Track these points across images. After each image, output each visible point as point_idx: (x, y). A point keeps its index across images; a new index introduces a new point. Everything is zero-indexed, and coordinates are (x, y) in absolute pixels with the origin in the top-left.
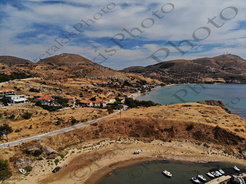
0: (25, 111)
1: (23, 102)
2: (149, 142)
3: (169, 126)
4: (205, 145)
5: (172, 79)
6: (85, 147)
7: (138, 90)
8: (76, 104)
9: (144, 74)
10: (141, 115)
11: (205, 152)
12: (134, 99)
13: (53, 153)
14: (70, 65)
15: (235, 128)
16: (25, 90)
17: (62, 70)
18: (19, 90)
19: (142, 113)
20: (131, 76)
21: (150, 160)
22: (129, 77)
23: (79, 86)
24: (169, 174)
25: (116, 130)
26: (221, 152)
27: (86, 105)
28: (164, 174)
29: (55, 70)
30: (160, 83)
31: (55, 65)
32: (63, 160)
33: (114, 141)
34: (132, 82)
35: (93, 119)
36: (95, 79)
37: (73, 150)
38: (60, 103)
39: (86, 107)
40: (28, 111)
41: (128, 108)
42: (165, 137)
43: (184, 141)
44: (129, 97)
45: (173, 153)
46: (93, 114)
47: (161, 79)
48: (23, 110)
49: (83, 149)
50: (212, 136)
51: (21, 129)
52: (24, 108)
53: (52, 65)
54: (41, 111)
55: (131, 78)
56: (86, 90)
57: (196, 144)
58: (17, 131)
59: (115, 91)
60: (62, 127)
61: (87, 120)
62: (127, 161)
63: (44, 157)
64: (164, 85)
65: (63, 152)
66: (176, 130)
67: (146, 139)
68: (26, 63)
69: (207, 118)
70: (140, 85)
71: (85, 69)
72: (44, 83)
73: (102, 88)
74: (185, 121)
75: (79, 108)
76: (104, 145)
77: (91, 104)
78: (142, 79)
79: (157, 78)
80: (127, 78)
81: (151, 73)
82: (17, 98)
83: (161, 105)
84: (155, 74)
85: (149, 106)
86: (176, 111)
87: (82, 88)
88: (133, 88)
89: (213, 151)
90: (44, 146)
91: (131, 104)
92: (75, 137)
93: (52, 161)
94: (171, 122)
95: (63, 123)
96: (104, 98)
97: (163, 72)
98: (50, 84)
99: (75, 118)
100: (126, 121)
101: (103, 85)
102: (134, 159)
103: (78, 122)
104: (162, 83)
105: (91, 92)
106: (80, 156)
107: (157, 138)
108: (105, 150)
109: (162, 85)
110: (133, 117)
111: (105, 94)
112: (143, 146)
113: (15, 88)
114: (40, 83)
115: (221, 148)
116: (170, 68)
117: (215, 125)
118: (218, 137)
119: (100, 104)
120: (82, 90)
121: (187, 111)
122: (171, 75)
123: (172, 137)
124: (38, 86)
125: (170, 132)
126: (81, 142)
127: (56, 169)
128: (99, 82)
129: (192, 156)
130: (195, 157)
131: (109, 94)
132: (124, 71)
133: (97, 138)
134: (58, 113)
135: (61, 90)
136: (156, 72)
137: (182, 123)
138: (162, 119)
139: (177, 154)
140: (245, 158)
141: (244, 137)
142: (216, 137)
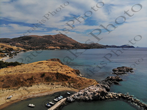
4: (52, 84)
5: (30, 47)
9: (11, 43)
11: (52, 88)
12: (4, 61)
15: (66, 72)
20: (1, 45)
26: (60, 86)
30: (23, 49)
34: (2, 49)
43: (40, 84)
47: (24, 47)
50: (55, 78)
57: (47, 84)
64: (26, 51)
67: (15, 88)
69: (52, 69)
81: (16, 43)
83: (24, 64)
84: (19, 44)
89: (56, 86)
91: (2, 65)
97: (24, 42)
104: (24, 49)
107: (23, 86)
109: (24, 51)
110: (5, 74)
115: (60, 84)
116: (29, 40)
117: (56, 72)
118: (58, 78)
121: (41, 66)
122: (30, 45)
125: (31, 80)
129: (45, 92)
130: (46, 92)
137: (38, 73)
138: (26, 73)
139: (36, 93)
140: (72, 87)
141: (71, 76)
142: (57, 78)
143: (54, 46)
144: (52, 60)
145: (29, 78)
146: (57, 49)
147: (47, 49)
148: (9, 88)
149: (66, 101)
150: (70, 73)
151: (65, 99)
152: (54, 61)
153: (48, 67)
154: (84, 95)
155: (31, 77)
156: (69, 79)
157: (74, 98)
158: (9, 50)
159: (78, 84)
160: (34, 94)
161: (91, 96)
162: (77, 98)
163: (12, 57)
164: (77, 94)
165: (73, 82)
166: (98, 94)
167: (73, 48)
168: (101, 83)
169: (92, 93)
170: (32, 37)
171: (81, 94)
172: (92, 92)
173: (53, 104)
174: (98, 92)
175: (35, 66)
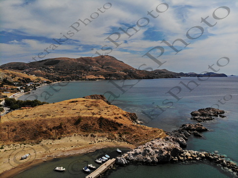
4: (92, 136)
5: (58, 76)
7: (21, 88)
9: (27, 70)
10: (26, 116)
11: (93, 142)
12: (16, 99)
15: (115, 116)
19: (27, 114)
20: (12, 74)
21: (40, 162)
22: (8, 74)
24: (62, 169)
26: (105, 139)
30: (45, 80)
34: (13, 80)
41: (9, 110)
42: (54, 135)
43: (73, 135)
44: (10, 97)
47: (47, 76)
50: (97, 126)
55: (11, 75)
57: (84, 136)
62: (14, 169)
64: (50, 83)
66: (65, 127)
69: (92, 111)
70: (22, 83)
74: (73, 116)
78: (25, 76)
79: (42, 76)
80: (6, 76)
81: (35, 70)
83: (48, 103)
84: (40, 71)
85: (35, 106)
88: (14, 87)
89: (99, 139)
94: (60, 119)
97: (48, 69)
100: (8, 126)
102: (22, 165)
104: (48, 80)
107: (46, 138)
109: (47, 82)
110: (17, 120)
115: (105, 135)
116: (55, 65)
117: (99, 116)
118: (102, 126)
121: (75, 107)
122: (56, 73)
123: (61, 134)
129: (81, 148)
130: (84, 148)
132: (2, 68)
136: (41, 69)
137: (70, 118)
138: (50, 117)
139: (67, 149)
140: (124, 141)
141: (122, 123)
142: (100, 127)
143: (95, 75)
144: (92, 97)
145: (56, 126)
146: (99, 79)
147: (83, 79)
148: (25, 142)
149: (115, 163)
150: (120, 117)
151: (114, 160)
152: (95, 99)
153: (87, 108)
154: (144, 154)
155: (59, 124)
156: (119, 128)
157: (127, 159)
158: (23, 81)
159: (135, 136)
160: (64, 151)
161: (156, 156)
162: (133, 158)
163: (29, 93)
164: (133, 152)
165: (125, 133)
166: (167, 152)
167: (125, 78)
168: (171, 135)
169: (158, 151)
170: (59, 61)
171: (140, 153)
172: (157, 149)
173: (94, 167)
174: (168, 150)
175: (65, 106)
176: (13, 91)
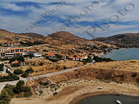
0: (40, 62)
1: (39, 57)
2: (108, 83)
3: (121, 74)
5: (123, 45)
6: (71, 83)
7: (102, 51)
8: (66, 59)
9: (106, 41)
10: (103, 66)
12: (99, 57)
13: (54, 84)
14: (64, 37)
16: (41, 50)
17: (59, 40)
18: (38, 50)
19: (104, 65)
21: (108, 93)
22: (96, 43)
23: (68, 48)
24: (119, 102)
25: (88, 74)
27: (71, 59)
28: (117, 102)
29: (56, 40)
30: (116, 47)
31: (56, 38)
32: (59, 89)
33: (87, 81)
34: (98, 47)
35: (75, 67)
36: (76, 45)
37: (64, 84)
38: (58, 58)
39: (71, 60)
40: (42, 62)
41: (95, 62)
42: (118, 80)
43: (130, 83)
44: (96, 55)
45: (123, 90)
46: (75, 65)
48: (40, 61)
49: (69, 84)
51: (38, 71)
52: (40, 60)
53: (55, 38)
54: (48, 61)
55: (97, 44)
56: (71, 51)
57: (138, 85)
58: (36, 72)
59: (88, 52)
60: (59, 70)
61: (71, 67)
62: (95, 93)
63: (49, 86)
65: (59, 84)
66: (126, 77)
67: (106, 81)
68: (42, 37)
70: (103, 48)
71: (71, 39)
72: (50, 47)
73: (80, 50)
74: (131, 71)
75: (68, 61)
76: (81, 83)
77: (74, 59)
78: (104, 45)
79: (114, 44)
80: (95, 44)
81: (110, 41)
82: (37, 55)
83: (116, 61)
84: (113, 42)
85: (109, 61)
86: (126, 65)
87: (69, 50)
88: (99, 50)
90: (49, 80)
91: (97, 59)
92: (65, 76)
93: (53, 89)
94: (123, 71)
95: (59, 68)
96: (81, 56)
97: (118, 40)
98: (53, 48)
99: (66, 66)
100: (94, 70)
101: (80, 49)
102: (99, 92)
103: (67, 68)
105: (74, 52)
106: (68, 87)
107: (113, 81)
108: (82, 85)
109: (117, 49)
110: (99, 68)
111: (82, 53)
112: (104, 85)
113: (36, 49)
114: (48, 47)
116: (123, 38)
119: (79, 59)
120: (70, 51)
121: (133, 65)
122: (123, 43)
123: (123, 80)
124: (47, 48)
125: (122, 78)
126: (68, 79)
127: (55, 93)
128: (79, 46)
129: (135, 93)
131: (84, 53)
132: (93, 40)
133: (77, 78)
134: (57, 63)
135: (59, 51)
136: (113, 41)
148: (101, 80)
170: (125, 35)
176: (98, 52)
